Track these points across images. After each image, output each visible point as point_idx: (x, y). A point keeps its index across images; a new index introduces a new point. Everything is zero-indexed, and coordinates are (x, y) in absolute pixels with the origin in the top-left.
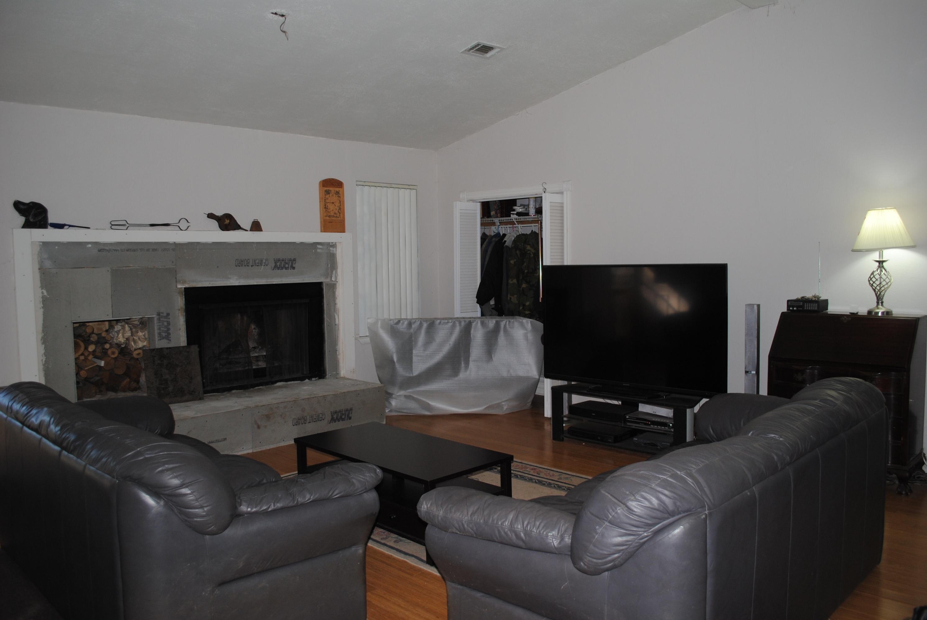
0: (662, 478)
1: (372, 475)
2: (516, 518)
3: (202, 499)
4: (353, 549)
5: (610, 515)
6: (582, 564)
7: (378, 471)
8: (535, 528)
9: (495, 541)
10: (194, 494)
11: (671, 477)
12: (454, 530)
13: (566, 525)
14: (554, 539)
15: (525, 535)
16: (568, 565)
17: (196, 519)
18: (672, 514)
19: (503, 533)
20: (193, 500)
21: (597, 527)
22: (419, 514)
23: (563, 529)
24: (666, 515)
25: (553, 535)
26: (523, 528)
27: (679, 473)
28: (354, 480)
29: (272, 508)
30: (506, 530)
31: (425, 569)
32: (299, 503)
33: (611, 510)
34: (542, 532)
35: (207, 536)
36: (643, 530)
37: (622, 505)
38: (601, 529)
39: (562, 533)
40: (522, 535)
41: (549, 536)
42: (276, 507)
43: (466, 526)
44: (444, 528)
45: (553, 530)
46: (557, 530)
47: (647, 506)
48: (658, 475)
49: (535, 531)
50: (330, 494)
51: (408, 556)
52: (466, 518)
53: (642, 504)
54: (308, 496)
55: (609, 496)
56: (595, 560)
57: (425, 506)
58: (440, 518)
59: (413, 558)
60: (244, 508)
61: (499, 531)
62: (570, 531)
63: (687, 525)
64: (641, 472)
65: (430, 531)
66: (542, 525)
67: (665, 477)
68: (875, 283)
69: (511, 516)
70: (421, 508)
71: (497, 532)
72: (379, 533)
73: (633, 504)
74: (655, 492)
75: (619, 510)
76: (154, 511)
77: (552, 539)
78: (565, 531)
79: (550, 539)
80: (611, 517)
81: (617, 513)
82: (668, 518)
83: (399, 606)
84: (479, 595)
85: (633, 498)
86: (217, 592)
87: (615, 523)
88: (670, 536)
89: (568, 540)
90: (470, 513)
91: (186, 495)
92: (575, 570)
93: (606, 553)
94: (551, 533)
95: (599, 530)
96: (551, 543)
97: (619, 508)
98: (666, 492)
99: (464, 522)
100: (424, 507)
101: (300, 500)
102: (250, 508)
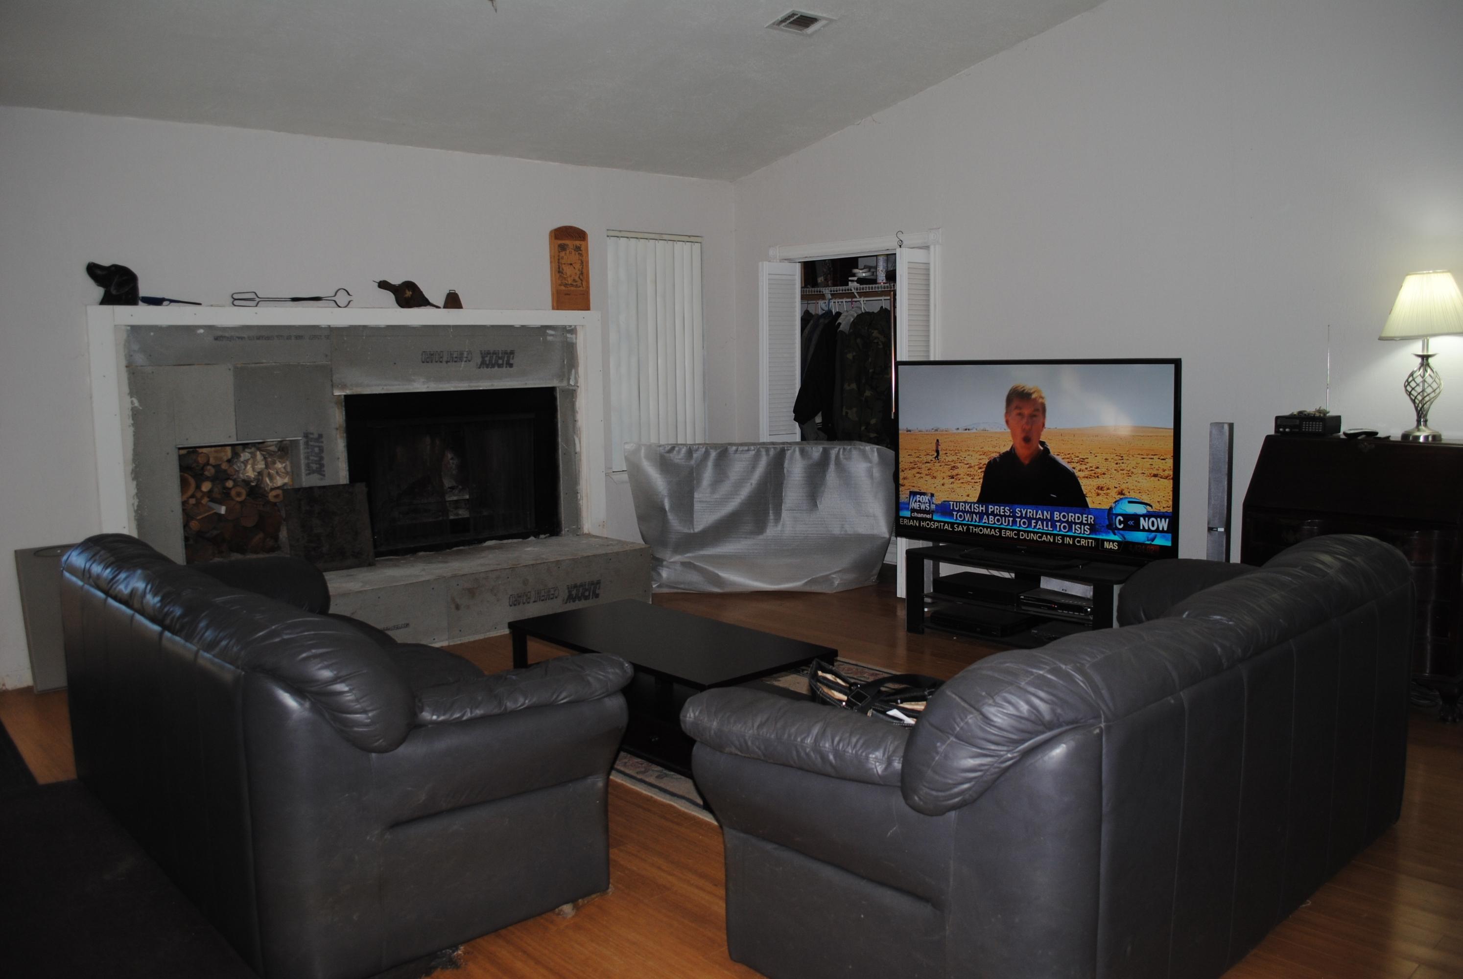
0: (1036, 673)
1: (617, 671)
2: (823, 733)
3: (364, 699)
4: (590, 780)
5: (957, 727)
6: (916, 798)
7: (627, 665)
8: (850, 747)
9: (791, 767)
10: (354, 692)
11: (1051, 671)
12: (733, 750)
13: (896, 743)
14: (877, 764)
15: (835, 757)
16: (897, 802)
17: (356, 729)
18: (1049, 726)
19: (803, 754)
20: (352, 701)
21: (939, 744)
22: (683, 726)
23: (891, 749)
24: (1040, 728)
25: (876, 758)
26: (833, 747)
27: (1064, 667)
28: (589, 678)
29: (468, 715)
30: (808, 750)
31: (701, 816)
32: (509, 710)
33: (958, 720)
34: (860, 752)
35: (374, 755)
36: (1005, 748)
37: (973, 710)
38: (944, 747)
39: (890, 754)
40: (831, 757)
41: (871, 759)
42: (473, 715)
43: (750, 743)
44: (718, 746)
45: (876, 749)
46: (881, 751)
47: (1012, 713)
48: (1030, 670)
49: (850, 751)
50: (554, 697)
51: (676, 798)
52: (751, 732)
53: (1005, 711)
54: (521, 700)
55: (958, 699)
56: (934, 793)
57: (692, 715)
58: (712, 732)
59: (684, 801)
60: (428, 716)
61: (797, 752)
62: (901, 752)
63: (1072, 744)
64: (1007, 665)
65: (698, 751)
66: (861, 742)
67: (1041, 672)
68: (1415, 391)
69: (815, 730)
70: (685, 716)
71: (794, 753)
72: (628, 763)
73: (991, 711)
74: (1023, 693)
75: (971, 718)
76: (295, 716)
77: (873, 763)
78: (894, 751)
79: (872, 764)
80: (958, 729)
81: (967, 723)
82: (1043, 733)
83: (659, 868)
84: (770, 847)
85: (991, 702)
86: (388, 836)
87: (966, 739)
88: (1046, 758)
89: (897, 765)
90: (756, 725)
91: (341, 693)
92: (907, 809)
93: (950, 781)
94: (873, 754)
95: (942, 748)
96: (872, 769)
97: (971, 716)
98: (1042, 694)
99: (747, 738)
100: (690, 715)
101: (510, 705)
102: (436, 715)
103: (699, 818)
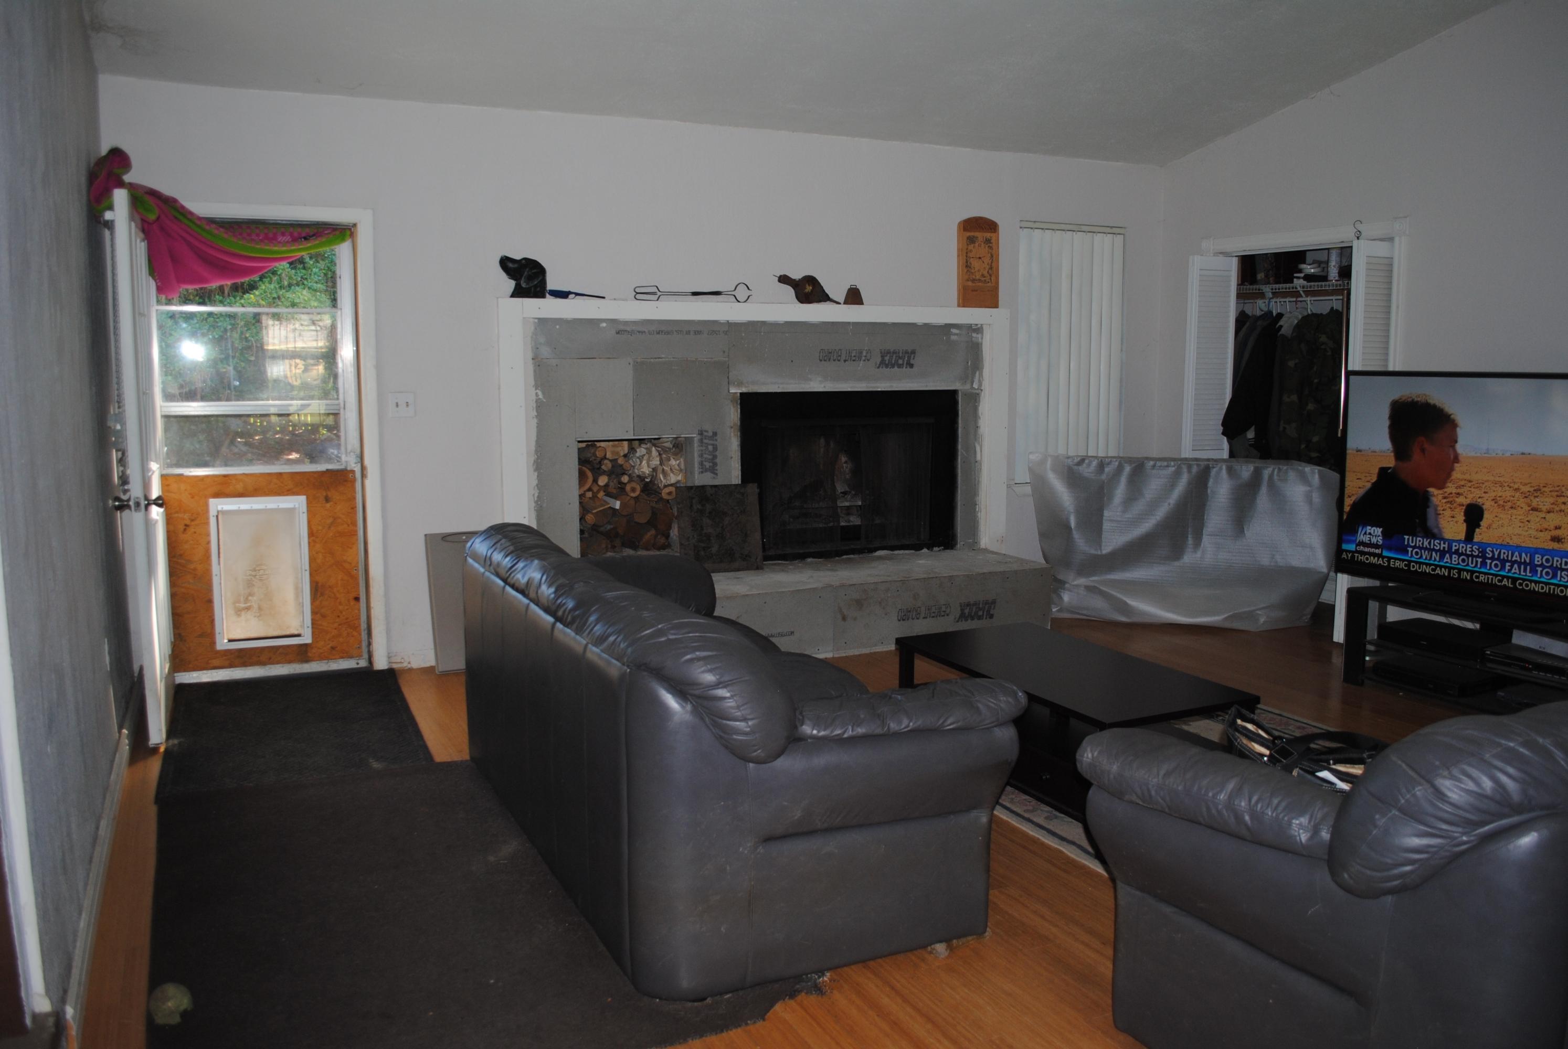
0: (1506, 745)
1: (1010, 700)
2: (1238, 791)
3: (745, 706)
4: (974, 814)
5: (1401, 798)
6: (1346, 876)
7: (1020, 694)
8: (1269, 809)
9: (1200, 824)
10: (735, 698)
11: (1525, 744)
12: (1134, 798)
13: (1326, 810)
14: (1301, 831)
15: (1251, 818)
16: (1322, 877)
17: (735, 737)
18: (1517, 809)
19: (1214, 811)
20: (731, 707)
21: (1377, 817)
22: (1078, 765)
23: (1319, 815)
24: (1506, 810)
25: (1300, 824)
26: (1250, 807)
27: (1541, 740)
28: (980, 705)
29: (849, 733)
30: (1220, 807)
31: (1091, 866)
32: (891, 731)
33: (1404, 790)
34: (1281, 816)
35: (751, 765)
36: (1460, 830)
37: (1422, 781)
38: (1384, 820)
39: (1317, 821)
40: (1247, 818)
41: (1294, 825)
42: (855, 733)
43: (1153, 793)
44: (1117, 794)
45: (1301, 814)
46: (1307, 817)
47: (1471, 789)
48: (1497, 740)
49: (1270, 814)
50: (941, 722)
51: (1065, 843)
52: (1155, 780)
53: (1463, 786)
54: (905, 722)
55: (1404, 766)
56: (1368, 872)
57: (1090, 755)
58: (1112, 776)
59: (1074, 847)
60: (808, 729)
61: (1208, 809)
62: (1331, 821)
63: (1545, 832)
64: (1468, 732)
65: (1094, 796)
66: (1283, 804)
67: (1512, 744)
69: (1230, 786)
70: (1083, 756)
71: (1204, 809)
72: (1014, 799)
73: (1446, 784)
74: (1488, 769)
75: (1419, 790)
76: (676, 719)
77: (1297, 829)
78: (1324, 818)
79: (1295, 831)
80: (1403, 801)
81: (1414, 795)
82: (1509, 816)
83: (1043, 917)
84: (1168, 910)
85: (1446, 773)
86: (761, 850)
87: (1413, 814)
88: (1511, 847)
89: (1325, 835)
90: (1162, 773)
91: (723, 698)
92: (1333, 886)
93: (1389, 861)
94: (1297, 819)
95: (1381, 821)
96: (1295, 836)
97: (1420, 788)
98: (1511, 770)
99: (1150, 787)
100: (1088, 755)
101: (894, 726)
102: (816, 730)
103: (1089, 868)
